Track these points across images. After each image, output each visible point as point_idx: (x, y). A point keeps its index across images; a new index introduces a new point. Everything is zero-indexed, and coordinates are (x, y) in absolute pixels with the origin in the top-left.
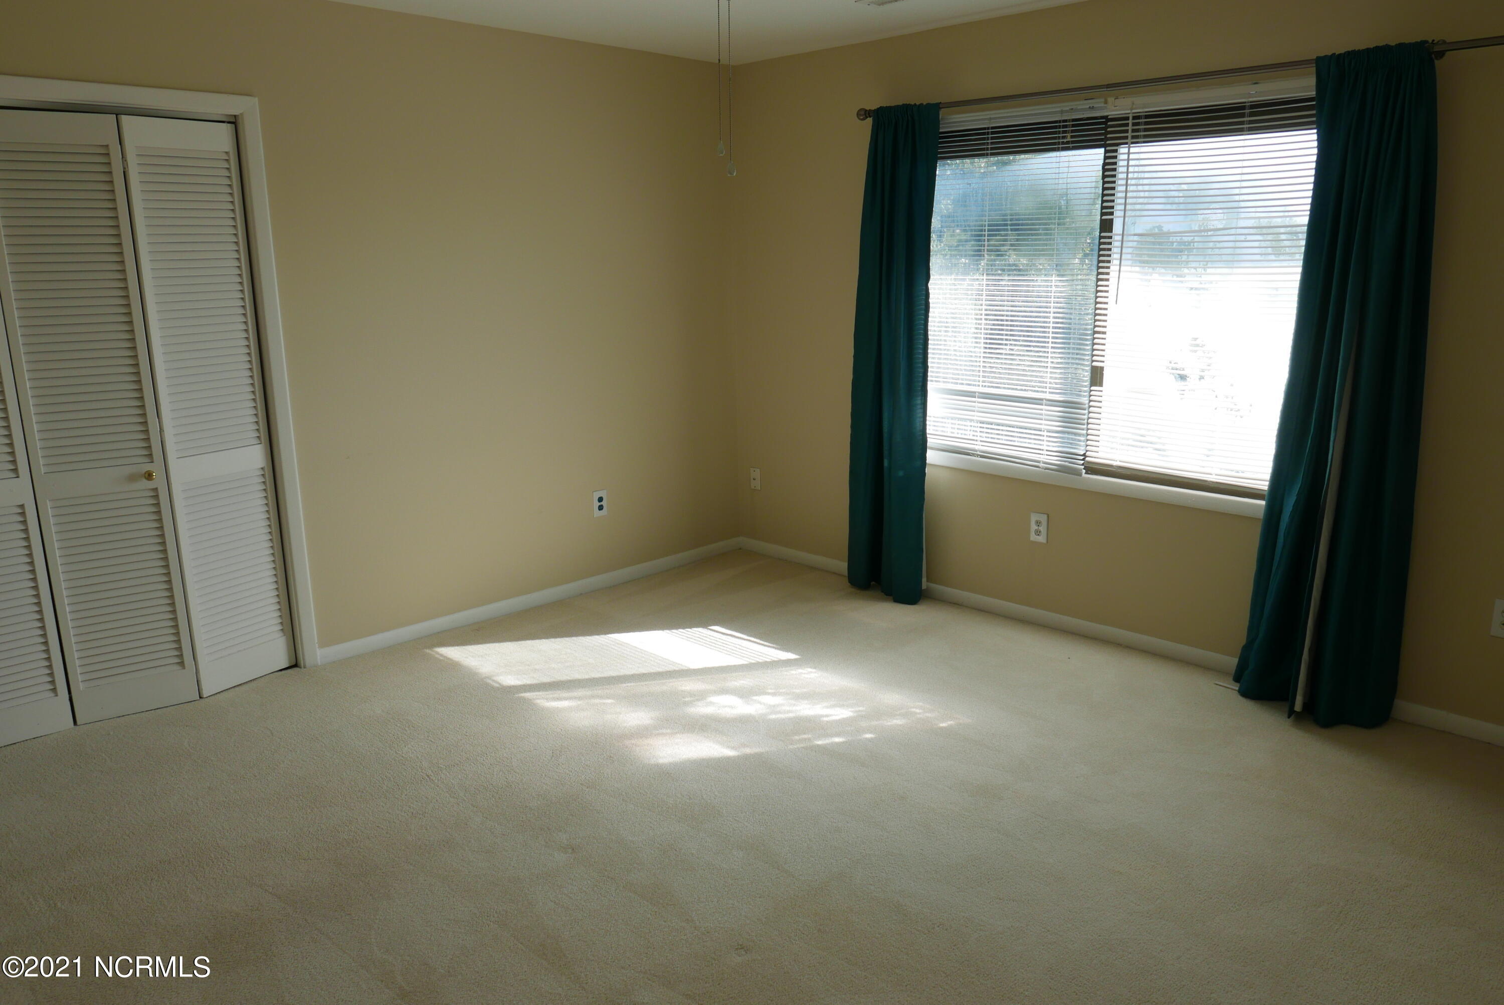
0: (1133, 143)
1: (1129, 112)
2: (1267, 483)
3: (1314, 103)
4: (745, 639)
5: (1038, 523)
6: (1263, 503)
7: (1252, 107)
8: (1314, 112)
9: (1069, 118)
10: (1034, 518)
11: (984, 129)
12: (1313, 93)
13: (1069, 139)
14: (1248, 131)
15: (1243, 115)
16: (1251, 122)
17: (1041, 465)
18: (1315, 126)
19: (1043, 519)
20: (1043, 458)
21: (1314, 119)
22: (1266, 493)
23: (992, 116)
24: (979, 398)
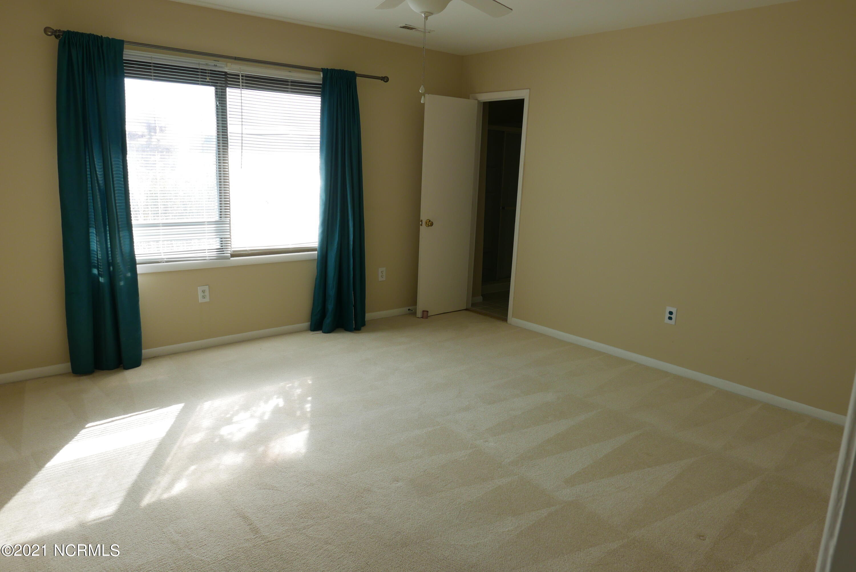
0: (242, 88)
1: (239, 72)
2: (317, 243)
3: (321, 86)
4: (127, 417)
5: (203, 291)
6: (316, 252)
7: (292, 82)
8: (321, 90)
9: (207, 69)
10: (200, 289)
11: (150, 63)
12: (321, 82)
13: (208, 80)
14: (291, 92)
15: (288, 85)
16: (291, 89)
17: (207, 258)
18: (320, 95)
19: (206, 288)
20: (207, 254)
21: (320, 93)
22: (317, 248)
23: (153, 56)
24: (162, 226)
